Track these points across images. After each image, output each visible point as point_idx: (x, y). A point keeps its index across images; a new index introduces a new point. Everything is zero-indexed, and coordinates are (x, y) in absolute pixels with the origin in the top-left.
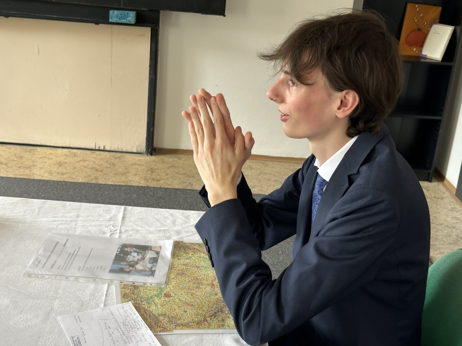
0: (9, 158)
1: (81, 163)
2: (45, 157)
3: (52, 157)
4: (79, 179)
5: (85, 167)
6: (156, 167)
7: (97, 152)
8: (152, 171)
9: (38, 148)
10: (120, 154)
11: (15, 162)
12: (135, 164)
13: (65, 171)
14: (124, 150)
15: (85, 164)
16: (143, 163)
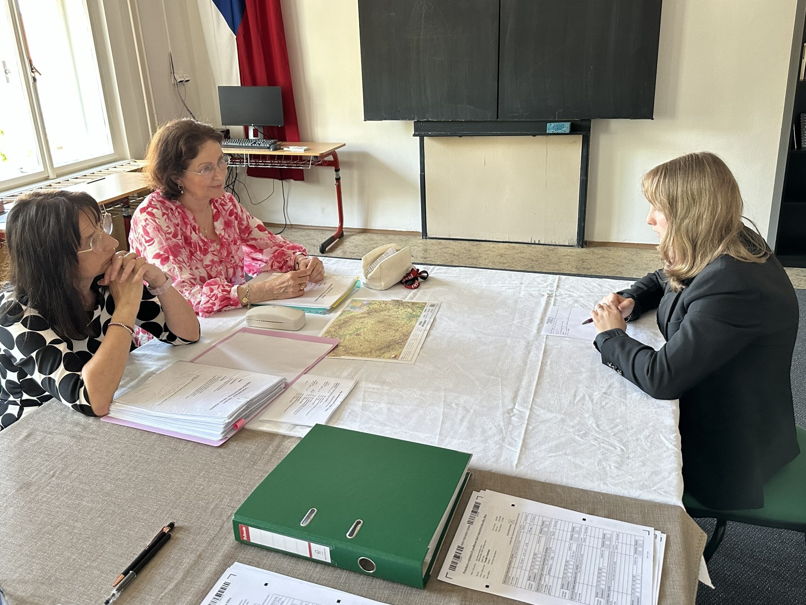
0: (460, 251)
1: (519, 255)
2: (488, 250)
3: (495, 250)
4: (517, 267)
5: (522, 258)
6: (587, 258)
7: (533, 246)
8: (583, 261)
9: (483, 243)
10: (553, 247)
11: (465, 254)
12: (567, 255)
13: (505, 261)
14: (557, 244)
15: (523, 255)
16: (574, 254)
